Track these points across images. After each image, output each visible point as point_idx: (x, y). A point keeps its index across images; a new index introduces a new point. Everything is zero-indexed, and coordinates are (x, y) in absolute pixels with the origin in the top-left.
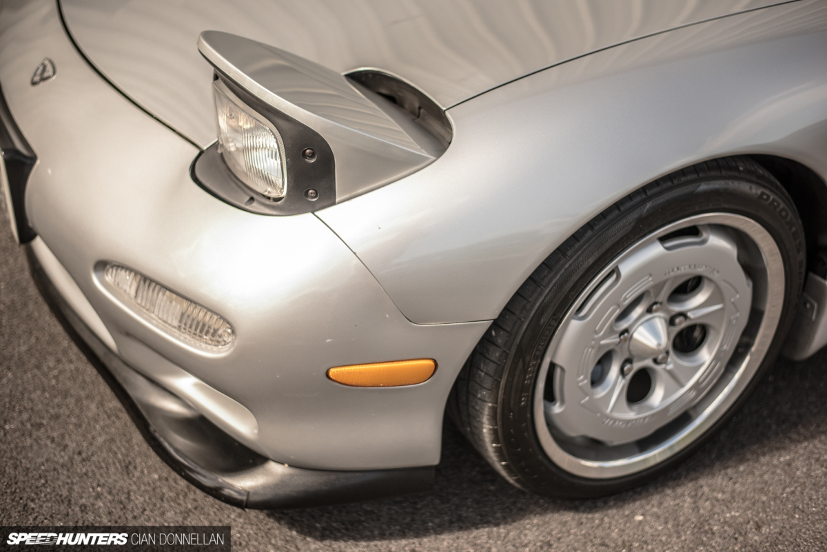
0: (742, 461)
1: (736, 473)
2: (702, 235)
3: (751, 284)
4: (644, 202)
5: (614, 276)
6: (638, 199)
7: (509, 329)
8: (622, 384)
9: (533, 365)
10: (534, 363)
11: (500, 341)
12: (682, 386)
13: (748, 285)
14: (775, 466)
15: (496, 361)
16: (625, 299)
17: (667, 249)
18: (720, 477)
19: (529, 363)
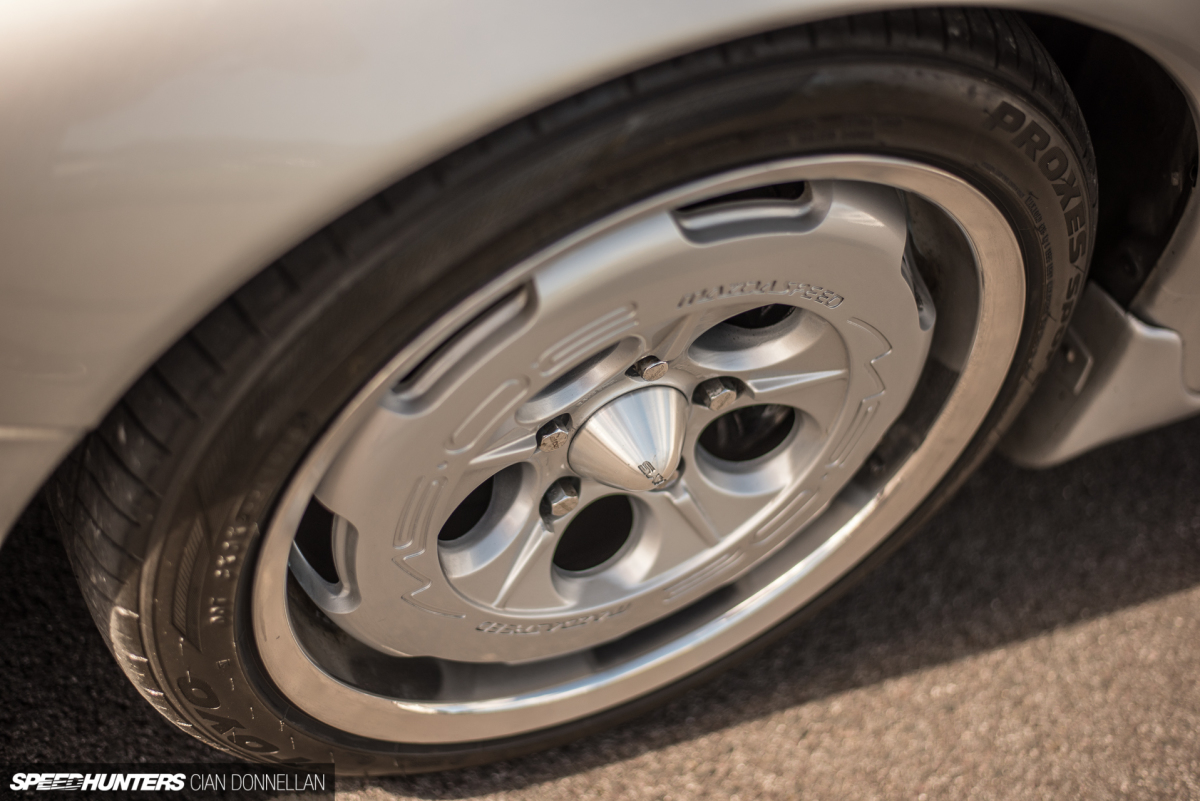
0: (843, 684)
1: (822, 718)
2: (809, 199)
3: (931, 319)
4: (621, 110)
5: (520, 301)
6: (604, 100)
7: (161, 437)
8: (543, 539)
9: (237, 537)
10: (241, 530)
11: (136, 463)
12: (710, 543)
13: (923, 325)
14: (917, 710)
15: (127, 511)
16: (550, 363)
17: (692, 235)
18: (781, 727)
19: (225, 528)
